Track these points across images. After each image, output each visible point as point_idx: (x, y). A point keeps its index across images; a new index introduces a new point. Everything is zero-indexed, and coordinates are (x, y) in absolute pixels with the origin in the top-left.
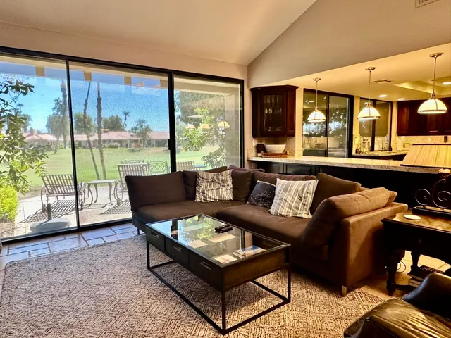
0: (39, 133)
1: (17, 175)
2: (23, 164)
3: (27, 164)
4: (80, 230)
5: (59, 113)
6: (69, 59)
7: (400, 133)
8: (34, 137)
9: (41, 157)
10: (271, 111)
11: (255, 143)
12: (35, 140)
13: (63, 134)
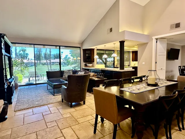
0: (31, 59)
1: (22, 71)
2: (24, 68)
3: (25, 69)
4: (36, 84)
5: (38, 53)
6: (34, 44)
7: (133, 61)
8: (29, 61)
9: (28, 67)
10: (88, 55)
11: (84, 63)
12: (30, 62)
13: (40, 60)
